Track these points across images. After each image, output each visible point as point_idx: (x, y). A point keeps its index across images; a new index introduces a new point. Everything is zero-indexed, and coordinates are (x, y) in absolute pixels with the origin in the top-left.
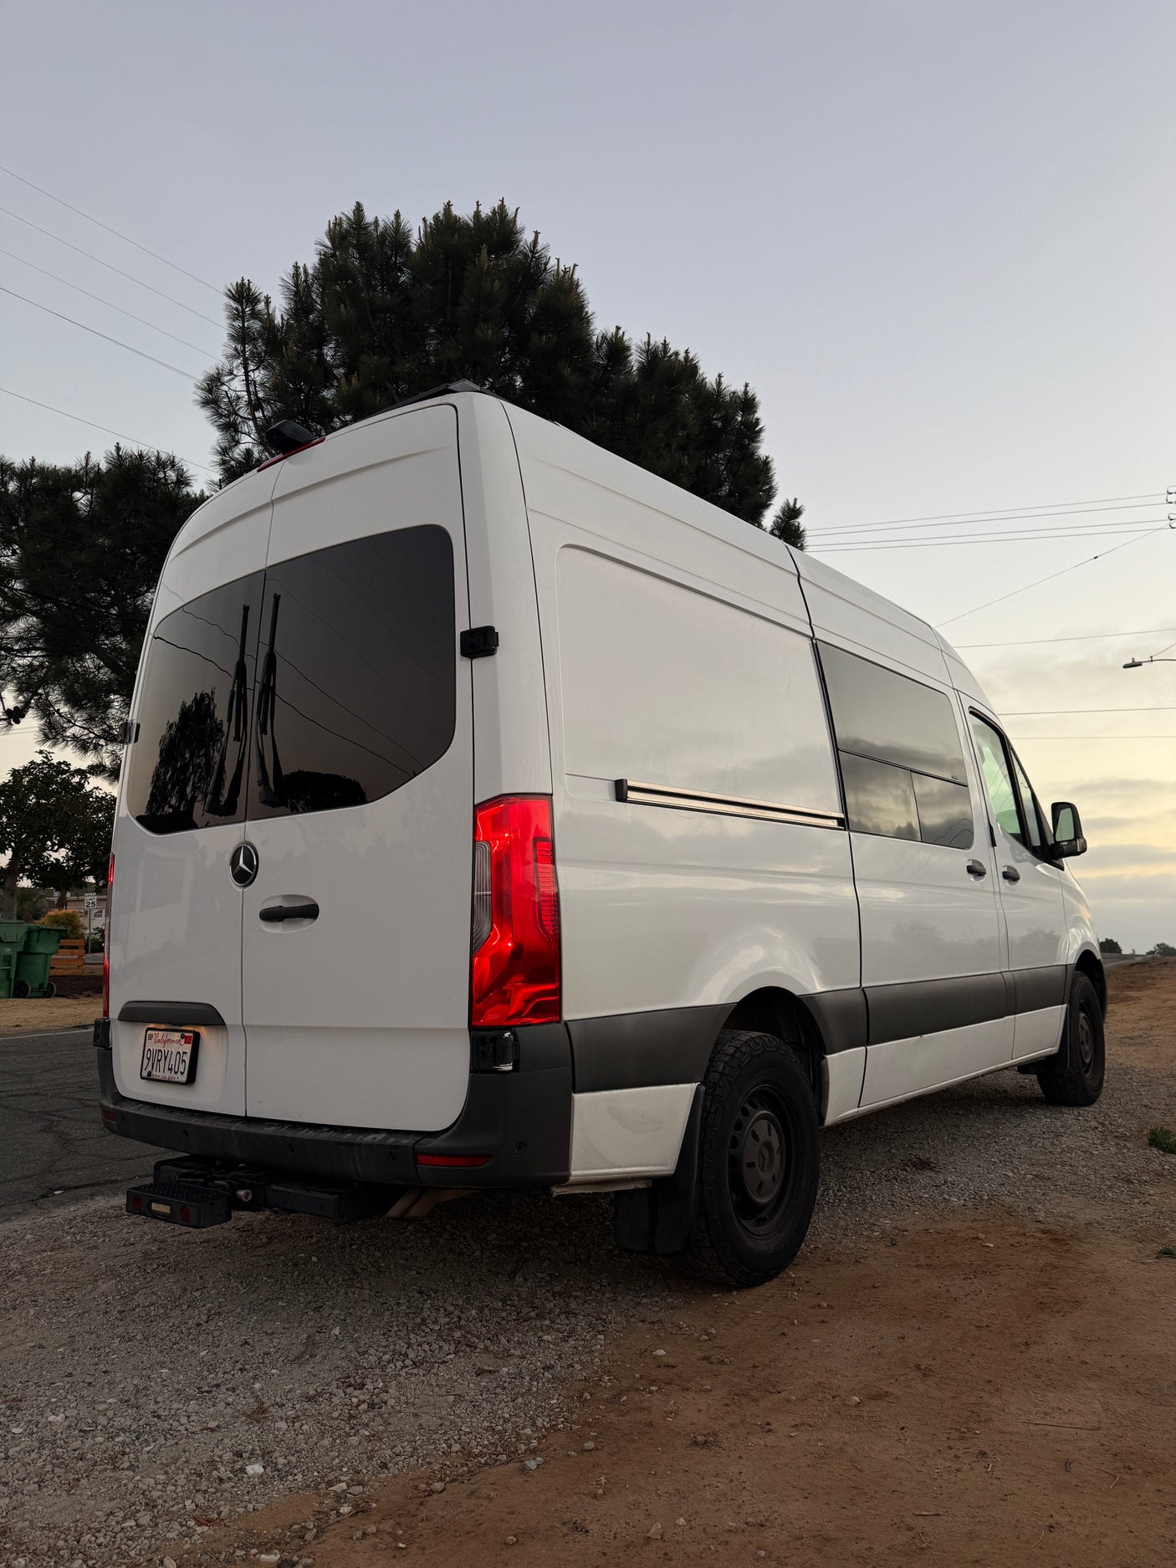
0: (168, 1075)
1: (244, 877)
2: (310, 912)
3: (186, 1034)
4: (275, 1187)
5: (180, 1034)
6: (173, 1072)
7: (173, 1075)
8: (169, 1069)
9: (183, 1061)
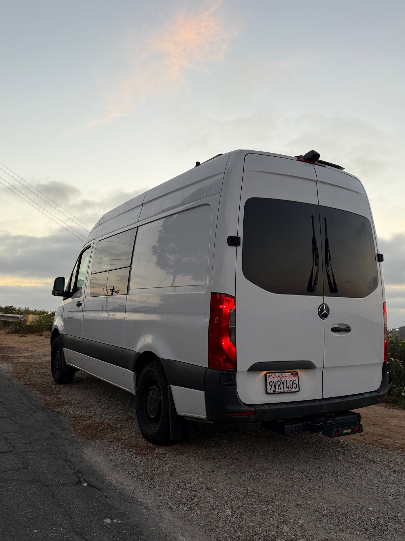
0: (286, 390)
1: (324, 316)
2: (347, 330)
3: (293, 373)
4: (337, 418)
5: (290, 373)
6: (289, 388)
7: (290, 389)
8: (286, 387)
9: (294, 383)
